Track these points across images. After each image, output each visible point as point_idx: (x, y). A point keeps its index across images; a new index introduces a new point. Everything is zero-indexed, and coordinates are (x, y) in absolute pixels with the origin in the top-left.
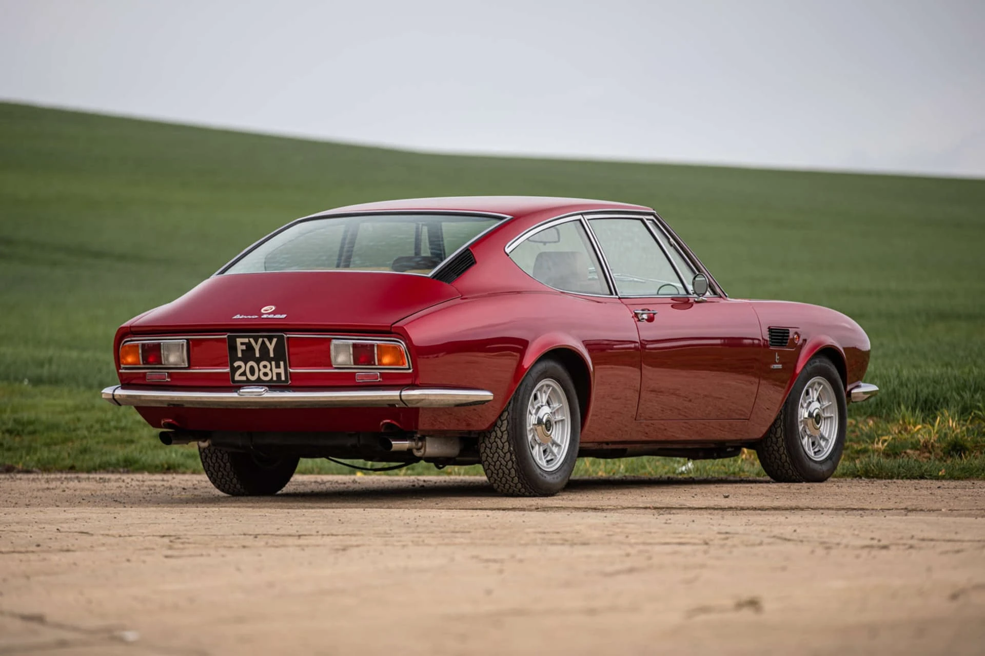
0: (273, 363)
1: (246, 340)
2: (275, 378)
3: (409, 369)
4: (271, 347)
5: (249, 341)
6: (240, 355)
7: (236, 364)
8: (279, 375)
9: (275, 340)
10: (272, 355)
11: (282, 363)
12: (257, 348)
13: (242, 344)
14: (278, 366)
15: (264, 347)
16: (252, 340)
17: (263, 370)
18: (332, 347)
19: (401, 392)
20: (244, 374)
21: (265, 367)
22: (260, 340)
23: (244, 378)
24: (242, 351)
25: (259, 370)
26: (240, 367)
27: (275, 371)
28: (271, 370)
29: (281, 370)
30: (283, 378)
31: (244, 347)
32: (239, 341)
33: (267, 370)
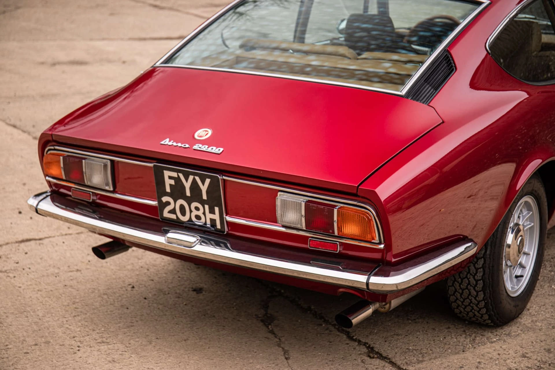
0: (207, 207)
1: (175, 174)
2: (209, 224)
3: (380, 243)
4: (204, 188)
5: (178, 175)
6: (168, 190)
7: (165, 199)
8: (213, 221)
9: (208, 181)
10: (205, 197)
11: (217, 209)
12: (187, 185)
13: (170, 178)
14: (212, 211)
15: (195, 186)
16: (181, 175)
17: (195, 213)
18: (278, 203)
19: (368, 279)
20: (173, 211)
21: (197, 209)
22: (191, 178)
23: (173, 217)
24: (171, 185)
25: (191, 211)
26: (168, 203)
27: (209, 216)
28: (204, 213)
29: (216, 217)
30: (219, 226)
31: (172, 182)
32: (167, 174)
33: (200, 213)
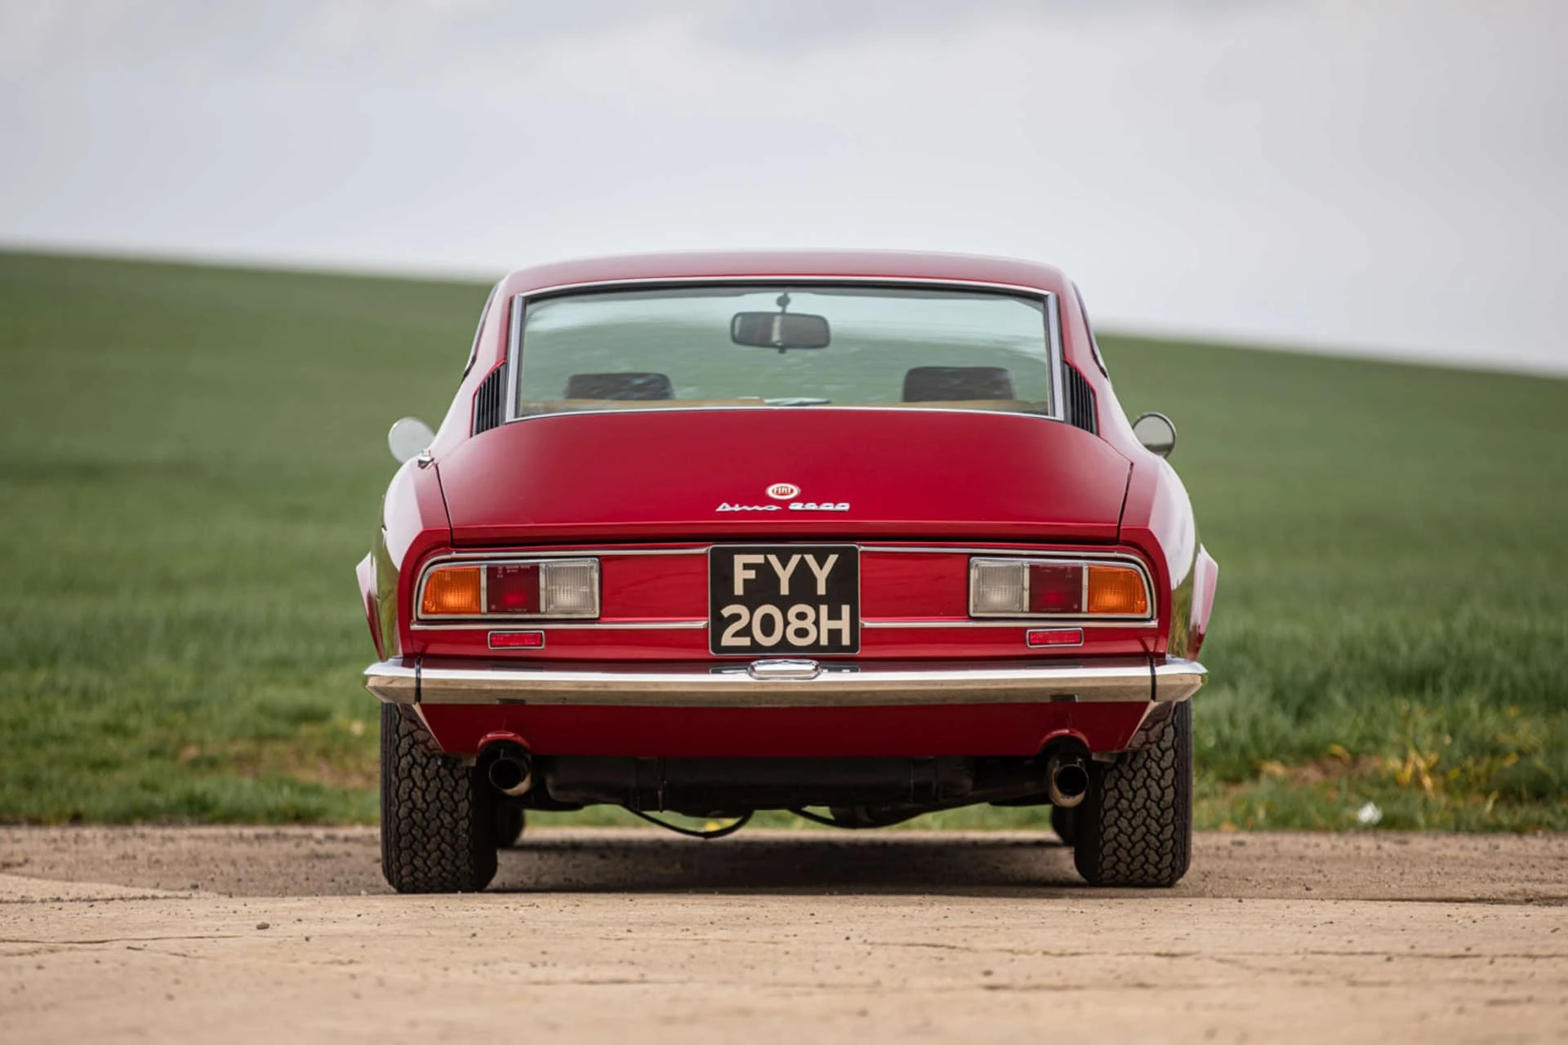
0: (824, 609)
1: (759, 559)
2: (824, 641)
3: (1151, 619)
4: (821, 575)
5: (766, 559)
6: (739, 590)
7: (727, 612)
8: (835, 634)
9: (832, 559)
10: (821, 590)
11: (846, 610)
12: (784, 575)
13: (746, 567)
14: (835, 615)
15: (803, 577)
16: (773, 559)
17: (795, 624)
18: (974, 574)
20: (746, 631)
21: (801, 616)
22: (795, 559)
23: (745, 641)
24: (746, 581)
25: (786, 623)
26: (736, 617)
27: (826, 624)
28: (817, 623)
29: (844, 625)
30: (846, 640)
31: (751, 574)
32: (739, 560)
33: (808, 624)
